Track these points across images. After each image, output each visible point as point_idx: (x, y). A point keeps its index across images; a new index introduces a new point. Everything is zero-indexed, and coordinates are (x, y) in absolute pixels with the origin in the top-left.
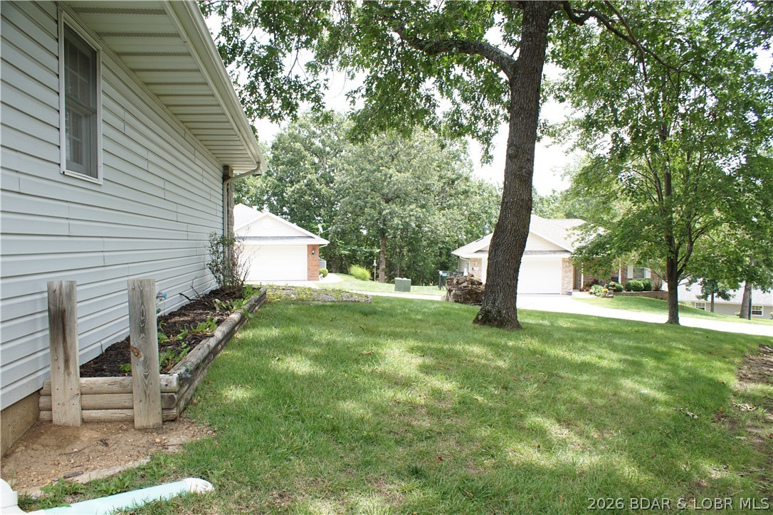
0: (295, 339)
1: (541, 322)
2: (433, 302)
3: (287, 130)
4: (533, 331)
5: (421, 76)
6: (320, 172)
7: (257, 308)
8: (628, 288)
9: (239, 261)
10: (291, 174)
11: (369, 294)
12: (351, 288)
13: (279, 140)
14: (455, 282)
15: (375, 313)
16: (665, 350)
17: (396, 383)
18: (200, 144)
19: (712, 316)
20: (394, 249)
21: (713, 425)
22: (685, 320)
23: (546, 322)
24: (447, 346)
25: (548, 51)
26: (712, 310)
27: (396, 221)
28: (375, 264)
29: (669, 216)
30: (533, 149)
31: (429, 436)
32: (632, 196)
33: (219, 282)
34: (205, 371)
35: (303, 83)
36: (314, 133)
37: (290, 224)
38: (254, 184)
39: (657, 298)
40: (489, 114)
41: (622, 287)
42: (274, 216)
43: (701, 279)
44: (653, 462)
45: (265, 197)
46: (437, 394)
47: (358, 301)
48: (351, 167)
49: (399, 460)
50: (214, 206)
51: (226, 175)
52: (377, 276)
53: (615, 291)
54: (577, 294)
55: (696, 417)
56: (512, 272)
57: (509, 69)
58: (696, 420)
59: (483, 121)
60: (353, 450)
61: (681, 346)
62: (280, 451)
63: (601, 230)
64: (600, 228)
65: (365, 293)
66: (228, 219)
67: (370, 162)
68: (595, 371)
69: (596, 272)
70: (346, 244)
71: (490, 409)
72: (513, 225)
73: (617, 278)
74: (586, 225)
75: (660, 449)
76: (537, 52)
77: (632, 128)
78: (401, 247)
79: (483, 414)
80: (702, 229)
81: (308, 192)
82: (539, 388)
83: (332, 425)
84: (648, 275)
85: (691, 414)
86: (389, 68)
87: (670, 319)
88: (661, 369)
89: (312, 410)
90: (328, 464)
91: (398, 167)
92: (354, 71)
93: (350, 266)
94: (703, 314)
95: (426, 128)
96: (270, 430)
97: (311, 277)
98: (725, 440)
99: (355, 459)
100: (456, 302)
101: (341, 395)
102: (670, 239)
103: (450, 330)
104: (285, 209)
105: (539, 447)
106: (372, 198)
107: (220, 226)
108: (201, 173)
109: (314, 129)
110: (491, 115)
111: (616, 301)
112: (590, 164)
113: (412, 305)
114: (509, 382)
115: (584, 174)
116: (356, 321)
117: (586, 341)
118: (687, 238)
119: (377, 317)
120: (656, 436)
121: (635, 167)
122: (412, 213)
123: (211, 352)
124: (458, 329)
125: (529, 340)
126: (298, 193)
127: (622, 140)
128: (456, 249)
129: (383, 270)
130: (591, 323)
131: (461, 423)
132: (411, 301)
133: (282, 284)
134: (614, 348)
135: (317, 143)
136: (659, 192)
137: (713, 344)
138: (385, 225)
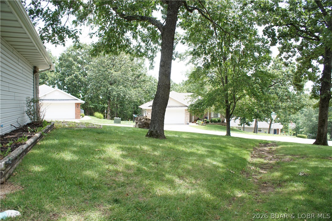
0: (65, 145)
1: (175, 136)
2: (129, 128)
3: (66, 52)
4: (170, 140)
5: (125, 30)
6: (81, 71)
7: (49, 131)
8: (212, 121)
9: (41, 110)
10: (68, 72)
11: (101, 124)
12: (95, 122)
13: (62, 56)
14: (139, 119)
15: (103, 133)
16: (224, 146)
17: (110, 163)
18: (21, 56)
19: (244, 132)
20: (114, 105)
21: (240, 175)
22: (233, 134)
23: (177, 136)
24: (133, 146)
25: (178, 22)
26: (244, 130)
27: (114, 93)
28: (105, 112)
29: (227, 92)
30: (171, 63)
31: (123, 185)
32: (213, 83)
33: (31, 119)
34: (21, 160)
35: (70, 30)
36: (78, 53)
37: (67, 94)
38: (51, 76)
39: (223, 125)
40: (153, 48)
41: (209, 121)
42: (60, 90)
43: (240, 118)
44: (216, 191)
45: (56, 82)
46: (128, 167)
47: (96, 128)
48: (95, 69)
49: (109, 196)
50: (29, 85)
51: (35, 71)
52: (107, 117)
53: (206, 122)
54: (191, 124)
55: (234, 172)
56: (162, 115)
57: (161, 29)
58: (234, 174)
59: (150, 51)
60: (88, 192)
61: (230, 145)
62: (54, 194)
63: (200, 97)
64: (199, 96)
65: (99, 124)
66: (36, 91)
67: (103, 67)
68: (195, 156)
69: (198, 114)
70: (93, 103)
71: (150, 173)
72: (162, 95)
73: (207, 117)
74: (194, 95)
75: (219, 186)
76: (173, 22)
77: (212, 56)
78: (117, 105)
79: (147, 175)
80: (239, 98)
81: (76, 80)
82: (171, 163)
83: (79, 182)
84: (219, 116)
85: (232, 171)
86: (111, 26)
87: (227, 134)
88: (222, 154)
89: (71, 176)
90: (77, 199)
91: (115, 69)
92: (94, 26)
93: (94, 112)
94: (240, 132)
95: (127, 53)
96: (50, 185)
97: (77, 117)
98: (244, 181)
99: (89, 197)
100: (139, 127)
101: (84, 169)
102: (227, 102)
103: (135, 140)
104: (65, 87)
105: (170, 188)
106: (104, 83)
107: (32, 94)
108: (22, 69)
109: (79, 52)
110: (154, 48)
111: (206, 127)
112: (195, 70)
113: (120, 129)
114: (159, 161)
115: (193, 74)
116: (94, 136)
117: (192, 143)
118: (234, 101)
119: (104, 134)
120: (218, 181)
121: (214, 72)
122: (121, 90)
123: (24, 151)
124: (139, 139)
125: (168, 143)
126: (71, 80)
127: (208, 60)
128: (141, 105)
129: (109, 114)
130: (196, 136)
131: (137, 179)
132: (120, 127)
133: (62, 120)
134: (204, 146)
135: (80, 57)
136: (223, 82)
137: (243, 143)
138: (110, 94)
